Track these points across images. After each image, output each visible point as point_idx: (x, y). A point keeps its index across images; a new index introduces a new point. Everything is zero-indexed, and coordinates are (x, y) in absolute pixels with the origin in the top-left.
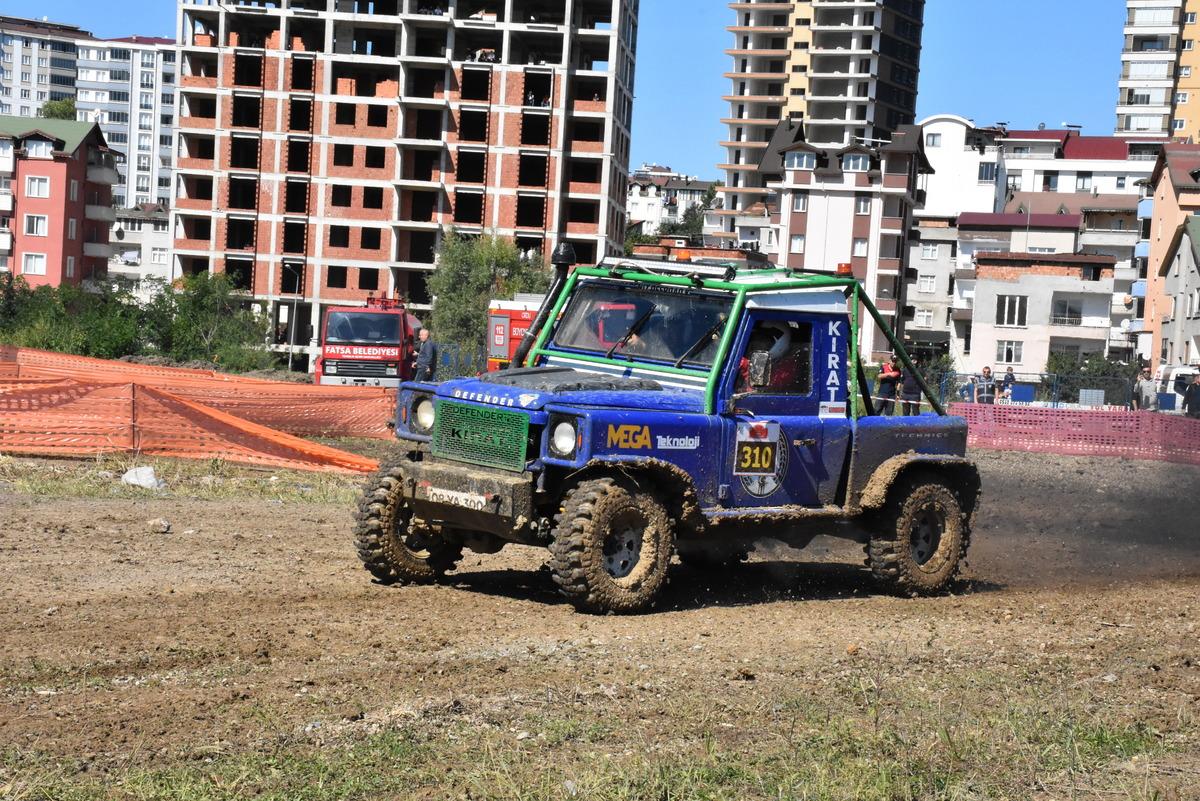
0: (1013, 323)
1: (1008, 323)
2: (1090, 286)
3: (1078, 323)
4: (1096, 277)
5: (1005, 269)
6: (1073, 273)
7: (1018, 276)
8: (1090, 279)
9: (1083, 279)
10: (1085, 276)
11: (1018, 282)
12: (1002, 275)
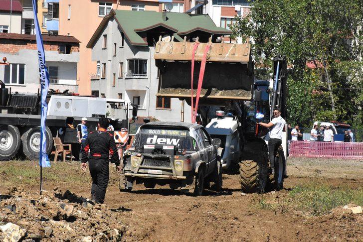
0: (16, 82)
1: (12, 82)
2: (64, 57)
3: (56, 82)
4: (68, 52)
5: (9, 46)
6: (53, 48)
7: (17, 50)
8: (64, 53)
9: (60, 53)
10: (61, 51)
11: (18, 55)
12: (7, 49)
